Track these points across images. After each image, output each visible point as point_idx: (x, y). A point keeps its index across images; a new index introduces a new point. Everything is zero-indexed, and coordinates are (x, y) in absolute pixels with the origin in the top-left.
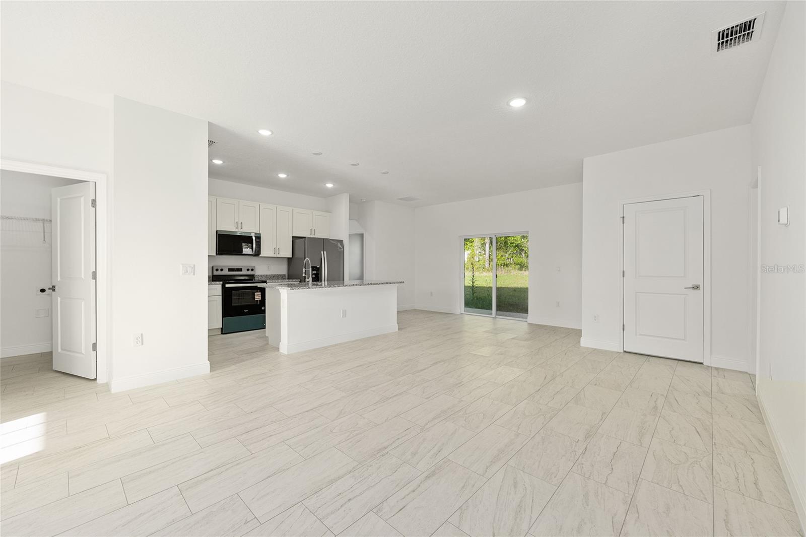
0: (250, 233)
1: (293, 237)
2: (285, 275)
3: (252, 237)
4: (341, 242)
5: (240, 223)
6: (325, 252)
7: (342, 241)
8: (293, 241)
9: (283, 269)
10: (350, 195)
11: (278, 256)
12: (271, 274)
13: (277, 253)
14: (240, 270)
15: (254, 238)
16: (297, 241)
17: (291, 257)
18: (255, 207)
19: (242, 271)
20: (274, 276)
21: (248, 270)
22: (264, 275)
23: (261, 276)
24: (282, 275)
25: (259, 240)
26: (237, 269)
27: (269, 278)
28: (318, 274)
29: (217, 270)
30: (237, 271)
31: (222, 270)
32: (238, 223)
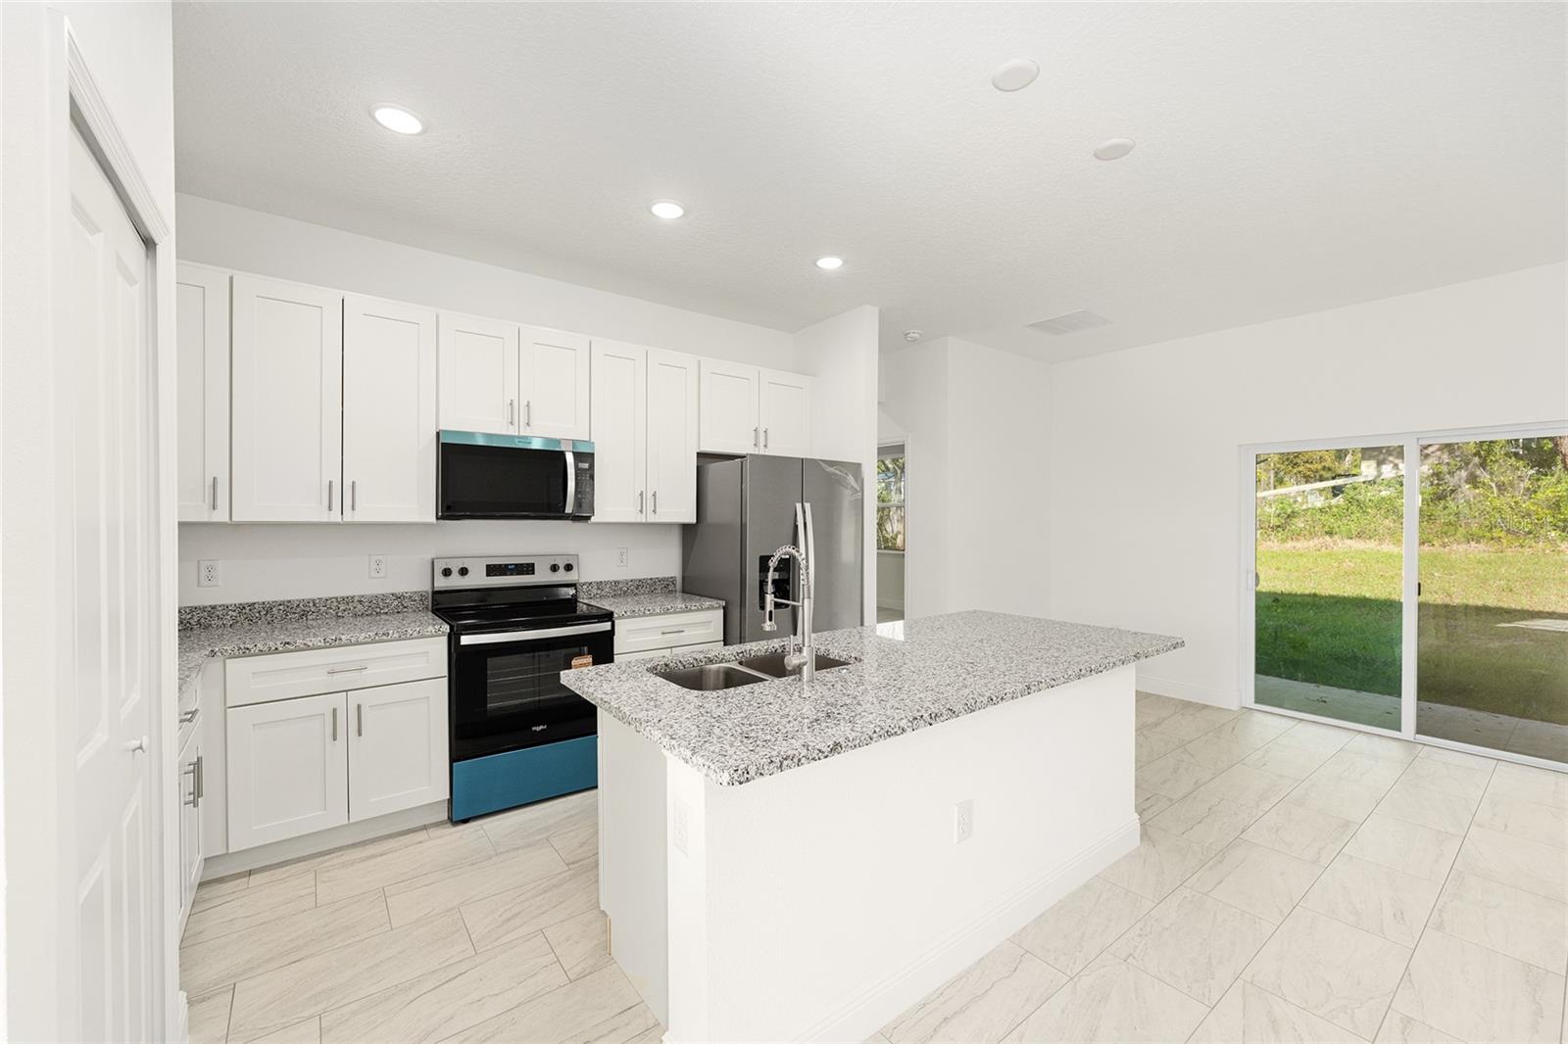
0: (558, 442)
1: (700, 455)
2: (673, 580)
3: (562, 454)
4: (856, 469)
5: (523, 403)
6: (807, 506)
7: (860, 465)
8: (698, 467)
9: (666, 562)
10: (880, 312)
11: (652, 519)
12: (629, 578)
13: (650, 508)
14: (529, 569)
15: (570, 458)
16: (714, 467)
17: (695, 521)
18: (574, 350)
19: (533, 573)
20: (637, 589)
21: (554, 568)
22: (606, 583)
23: (595, 591)
24: (664, 579)
25: (586, 466)
26: (516, 565)
27: (625, 592)
28: (787, 581)
29: (447, 572)
30: (518, 574)
31: (464, 572)
32: (516, 404)
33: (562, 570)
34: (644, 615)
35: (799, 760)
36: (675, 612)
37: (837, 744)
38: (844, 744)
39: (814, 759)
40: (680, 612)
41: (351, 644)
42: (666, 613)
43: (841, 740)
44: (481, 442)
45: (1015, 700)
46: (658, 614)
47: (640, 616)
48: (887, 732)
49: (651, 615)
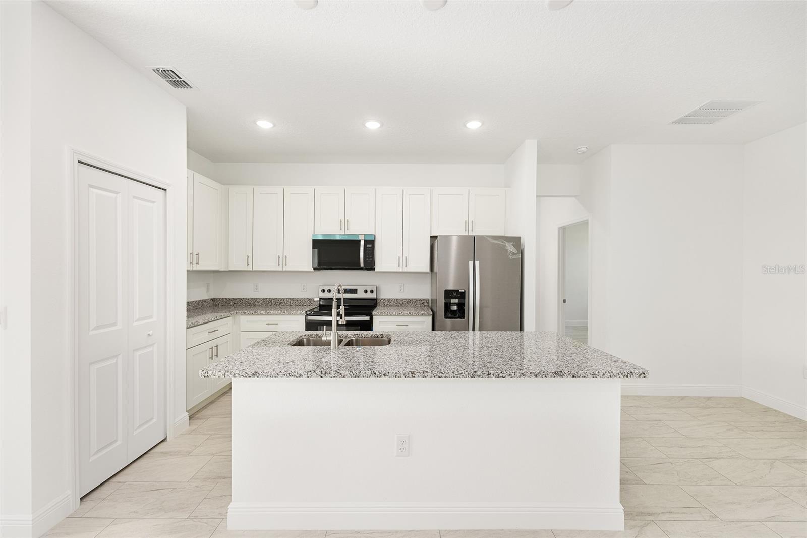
0: (358, 235)
1: (431, 237)
2: (426, 301)
3: (358, 241)
5: (346, 220)
6: (477, 263)
7: (520, 238)
8: (431, 244)
10: (538, 143)
11: (405, 270)
12: (404, 298)
13: (405, 265)
14: (354, 291)
15: (362, 243)
17: (430, 270)
18: (368, 194)
19: (357, 293)
20: (408, 303)
21: (366, 291)
22: (392, 300)
23: (387, 303)
24: (421, 300)
25: (370, 246)
26: (350, 289)
27: (401, 305)
28: (464, 304)
29: (323, 291)
30: (350, 293)
31: (329, 291)
32: (343, 221)
33: (369, 292)
34: (387, 315)
35: (234, 375)
36: (404, 315)
37: (256, 373)
38: (260, 373)
39: (243, 376)
40: (406, 316)
41: (274, 315)
42: (398, 315)
43: (260, 372)
44: (338, 238)
45: (398, 378)
46: (394, 315)
47: (385, 316)
48: (289, 374)
49: (391, 315)
